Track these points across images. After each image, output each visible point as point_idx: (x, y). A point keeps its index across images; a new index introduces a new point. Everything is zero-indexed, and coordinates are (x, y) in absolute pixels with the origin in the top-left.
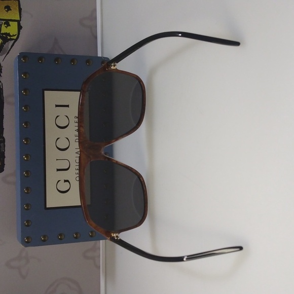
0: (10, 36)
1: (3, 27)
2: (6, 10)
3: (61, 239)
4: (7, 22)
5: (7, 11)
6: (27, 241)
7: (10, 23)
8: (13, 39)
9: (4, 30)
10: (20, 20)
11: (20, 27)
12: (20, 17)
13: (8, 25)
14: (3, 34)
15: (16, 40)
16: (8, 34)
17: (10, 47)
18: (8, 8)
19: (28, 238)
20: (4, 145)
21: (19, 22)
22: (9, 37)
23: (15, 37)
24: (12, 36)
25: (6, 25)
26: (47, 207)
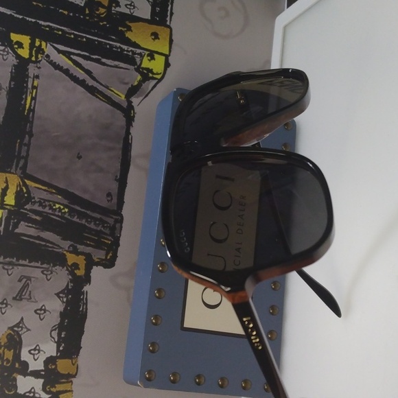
0: (153, 73)
1: (146, 59)
2: (153, 37)
4: (152, 55)
5: (154, 39)
7: (156, 56)
8: (156, 79)
9: (146, 63)
10: (169, 55)
11: (167, 65)
12: (170, 51)
13: (153, 58)
14: (143, 68)
15: (160, 80)
16: (150, 71)
17: (150, 88)
18: (155, 36)
19: (149, 372)
21: (167, 57)
22: (151, 75)
23: (159, 77)
24: (155, 74)
25: (149, 58)
26: (185, 326)
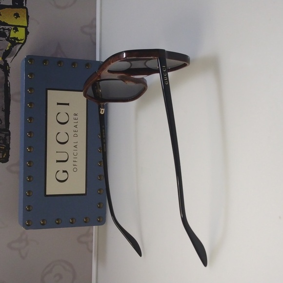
0: (18, 40)
1: (12, 32)
3: (58, 224)
4: (16, 28)
5: (16, 18)
6: (28, 224)
7: (19, 28)
8: (20, 43)
9: (13, 34)
10: (28, 26)
11: (27, 33)
12: (28, 24)
13: (17, 30)
14: (11, 38)
15: (23, 44)
16: (16, 39)
17: (17, 50)
18: (17, 15)
20: (10, 138)
21: (26, 28)
22: (17, 41)
23: (22, 42)
24: (20, 40)
25: (14, 31)
26: (47, 194)
